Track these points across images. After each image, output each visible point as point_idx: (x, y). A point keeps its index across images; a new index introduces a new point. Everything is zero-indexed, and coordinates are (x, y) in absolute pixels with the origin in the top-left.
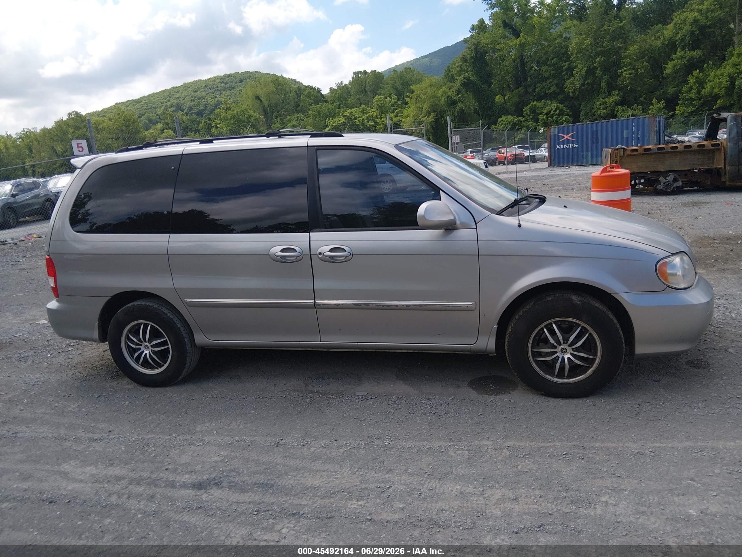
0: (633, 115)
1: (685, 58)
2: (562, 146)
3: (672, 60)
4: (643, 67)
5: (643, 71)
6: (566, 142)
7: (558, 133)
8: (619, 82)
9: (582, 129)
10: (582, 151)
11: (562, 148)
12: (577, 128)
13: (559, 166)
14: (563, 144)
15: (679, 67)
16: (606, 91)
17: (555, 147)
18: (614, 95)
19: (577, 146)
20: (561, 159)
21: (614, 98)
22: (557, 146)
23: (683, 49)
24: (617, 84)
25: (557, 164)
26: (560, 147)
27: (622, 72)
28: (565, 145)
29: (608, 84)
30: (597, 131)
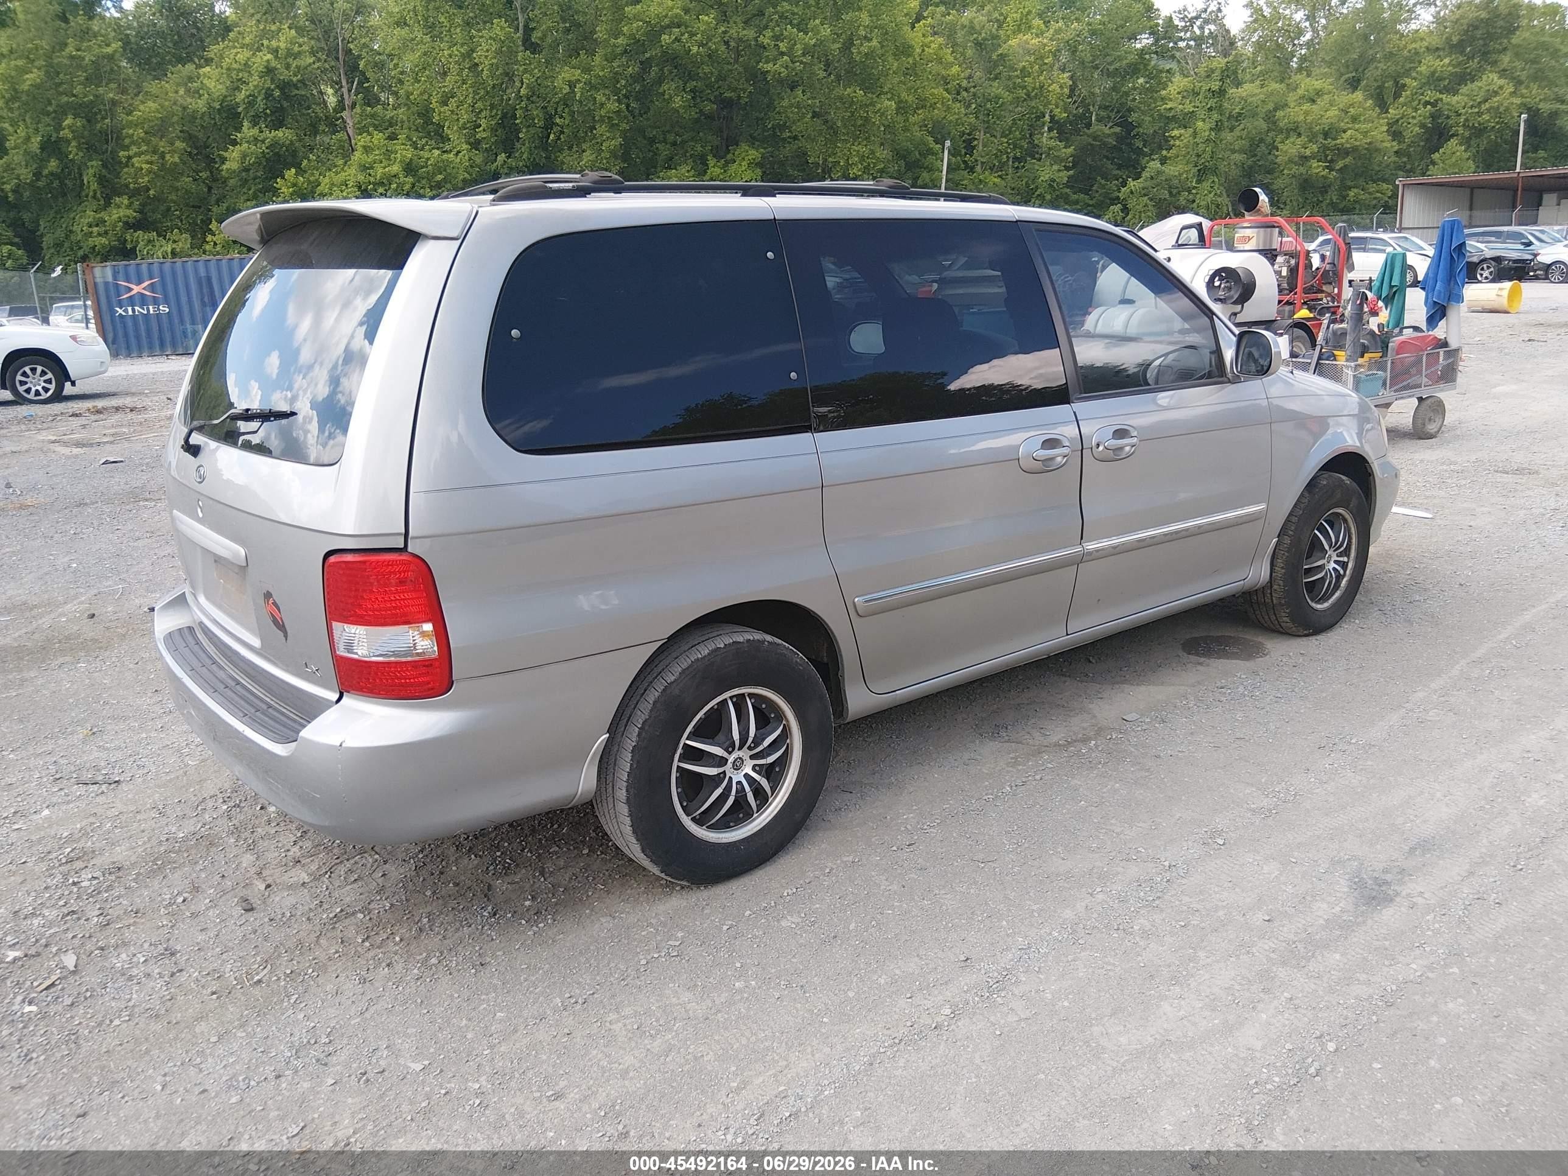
0: (174, 254)
1: (263, 141)
2: (130, 309)
3: (234, 143)
4: (175, 151)
5: (177, 160)
6: (137, 300)
7: (115, 278)
8: (126, 176)
9: (174, 273)
10: (182, 322)
11: (130, 313)
12: (161, 271)
13: (129, 355)
14: (133, 306)
15: (253, 159)
16: (99, 195)
17: (112, 312)
18: (119, 207)
19: (167, 310)
20: (133, 340)
21: (121, 210)
22: (118, 309)
23: (254, 123)
24: (123, 182)
25: (123, 351)
26: (126, 311)
27: (129, 158)
28: (137, 308)
29: (102, 180)
30: (209, 279)
